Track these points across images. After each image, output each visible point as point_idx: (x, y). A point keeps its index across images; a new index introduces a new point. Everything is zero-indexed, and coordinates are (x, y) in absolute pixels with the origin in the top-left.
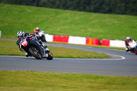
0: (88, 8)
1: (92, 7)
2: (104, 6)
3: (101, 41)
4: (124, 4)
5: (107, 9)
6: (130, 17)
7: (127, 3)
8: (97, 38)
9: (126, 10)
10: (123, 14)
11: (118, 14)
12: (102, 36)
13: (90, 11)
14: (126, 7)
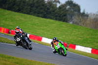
0: (3, 6)
1: (7, 6)
2: (15, 6)
3: (10, 31)
4: (29, 7)
5: (17, 9)
6: (33, 17)
7: (32, 7)
8: (8, 28)
9: (30, 11)
10: (28, 14)
11: (25, 13)
12: (11, 27)
13: (5, 9)
14: (31, 9)
